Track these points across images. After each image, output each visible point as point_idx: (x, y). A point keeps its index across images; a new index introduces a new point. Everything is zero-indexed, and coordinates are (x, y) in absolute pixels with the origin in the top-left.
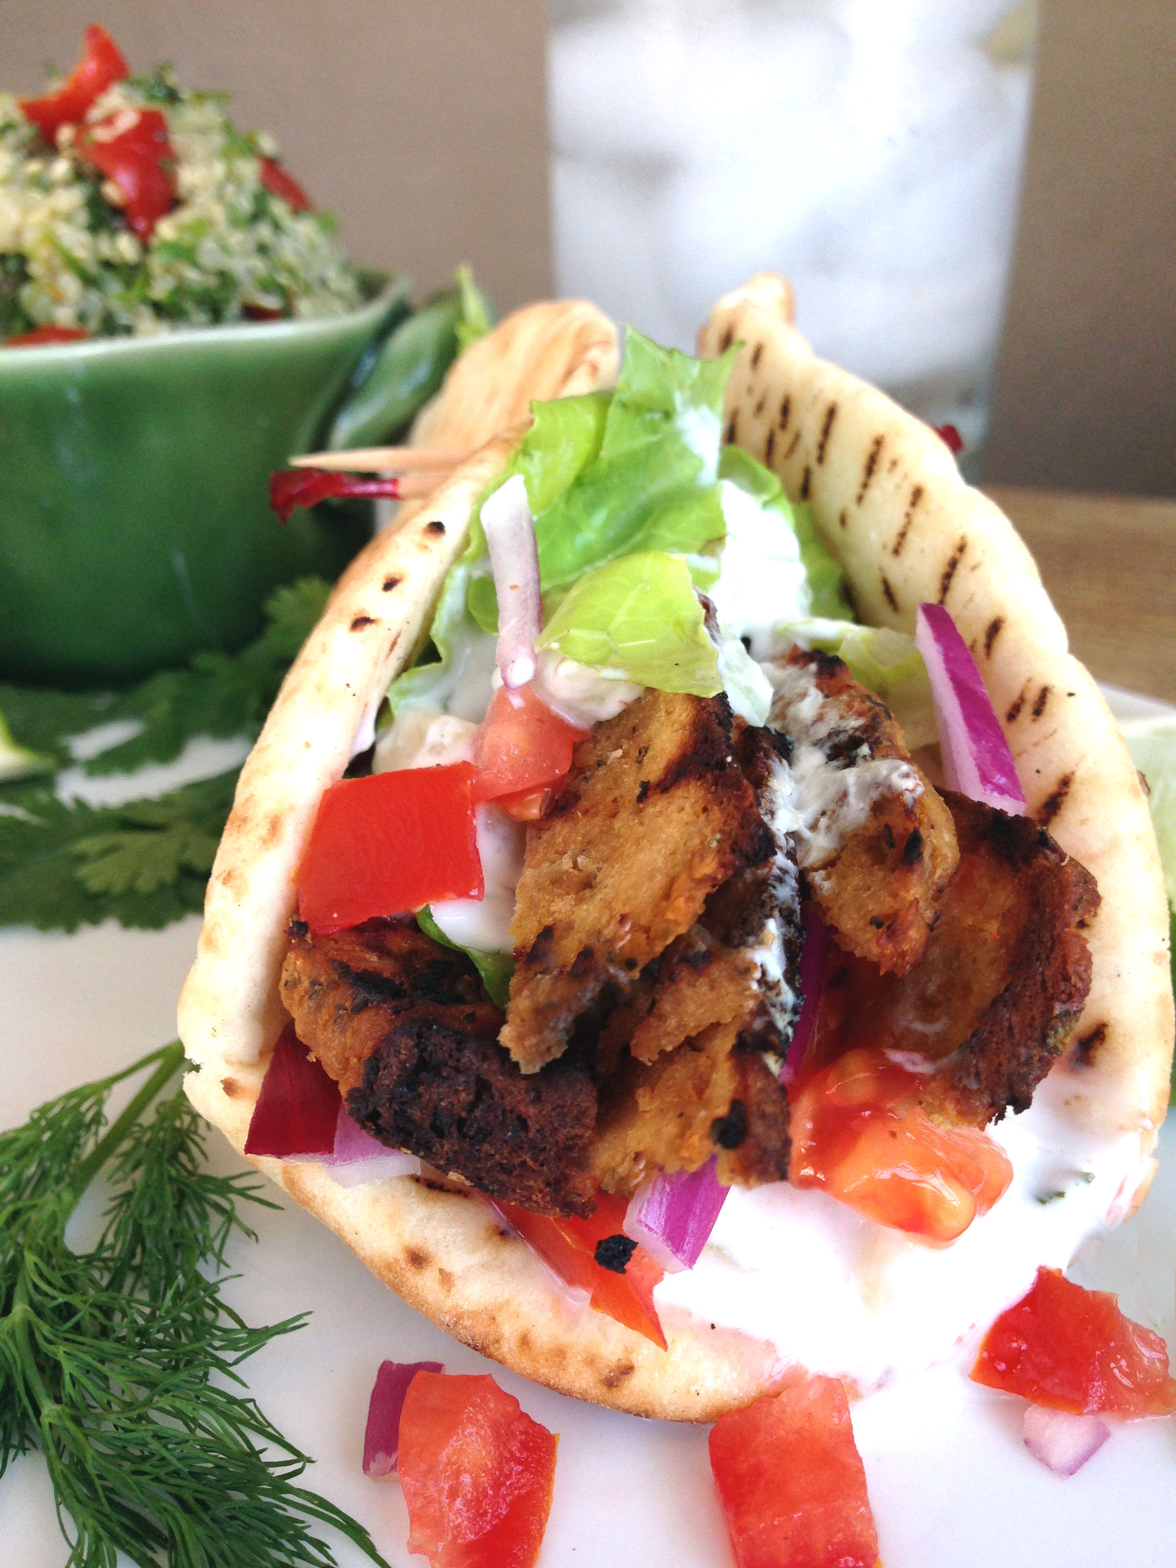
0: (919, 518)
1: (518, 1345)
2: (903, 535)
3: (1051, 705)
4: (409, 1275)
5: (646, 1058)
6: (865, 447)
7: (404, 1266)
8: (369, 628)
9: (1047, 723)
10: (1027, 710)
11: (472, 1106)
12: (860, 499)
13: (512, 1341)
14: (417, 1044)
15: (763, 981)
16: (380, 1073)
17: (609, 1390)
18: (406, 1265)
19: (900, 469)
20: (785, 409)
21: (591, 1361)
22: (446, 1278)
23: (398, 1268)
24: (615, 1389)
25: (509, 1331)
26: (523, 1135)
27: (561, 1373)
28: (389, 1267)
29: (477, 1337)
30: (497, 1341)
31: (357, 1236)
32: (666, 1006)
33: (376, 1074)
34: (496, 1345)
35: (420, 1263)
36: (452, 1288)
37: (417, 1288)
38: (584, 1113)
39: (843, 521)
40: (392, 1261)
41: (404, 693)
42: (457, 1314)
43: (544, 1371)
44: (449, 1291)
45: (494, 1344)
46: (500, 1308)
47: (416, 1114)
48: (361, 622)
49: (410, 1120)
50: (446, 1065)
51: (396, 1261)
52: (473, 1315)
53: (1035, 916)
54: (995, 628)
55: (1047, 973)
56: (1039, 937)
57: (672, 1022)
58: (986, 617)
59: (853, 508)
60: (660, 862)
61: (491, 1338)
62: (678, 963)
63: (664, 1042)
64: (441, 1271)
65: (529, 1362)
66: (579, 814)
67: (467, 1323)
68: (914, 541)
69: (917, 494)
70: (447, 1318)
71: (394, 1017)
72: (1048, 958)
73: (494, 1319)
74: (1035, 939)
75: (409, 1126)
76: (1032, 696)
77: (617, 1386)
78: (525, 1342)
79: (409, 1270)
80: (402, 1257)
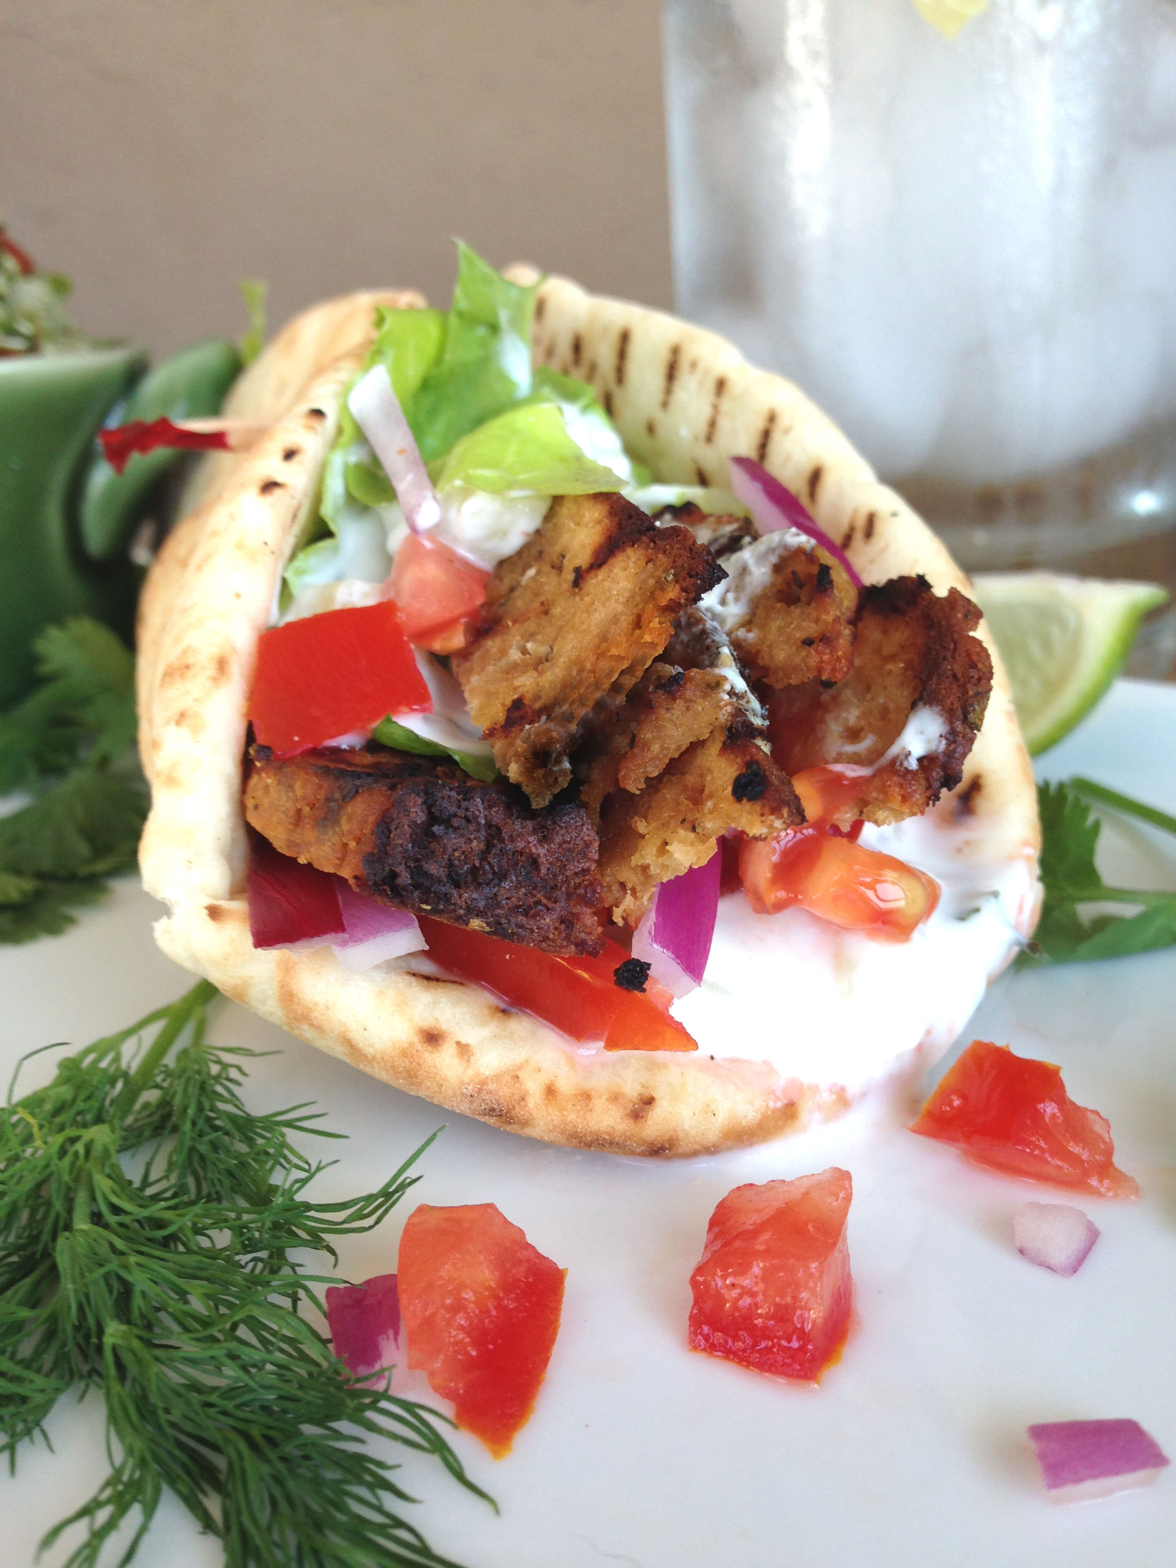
0: (726, 405)
1: (544, 1097)
2: (713, 424)
3: (879, 527)
4: (426, 1055)
5: (634, 786)
6: (664, 356)
7: (419, 1048)
8: (277, 492)
9: (878, 541)
10: (858, 536)
11: (484, 855)
12: (665, 405)
13: (537, 1096)
14: (426, 800)
15: (732, 693)
16: (392, 835)
17: (635, 1122)
18: (422, 1046)
19: (700, 369)
20: (577, 347)
21: (615, 1097)
22: (463, 1049)
23: (414, 1052)
24: (640, 1120)
25: (533, 1086)
26: (534, 874)
27: (588, 1116)
28: (405, 1053)
29: (502, 1101)
30: (523, 1099)
31: (366, 1032)
32: (647, 734)
33: (388, 837)
34: (522, 1103)
35: (437, 1040)
36: (472, 1058)
37: (435, 1066)
38: (587, 845)
39: (651, 429)
40: (406, 1046)
41: (300, 573)
42: (480, 1081)
43: (572, 1117)
44: (468, 1061)
45: (519, 1104)
46: (521, 1067)
47: (434, 868)
48: (269, 486)
49: (426, 874)
50: (455, 815)
51: (411, 1044)
52: (497, 1077)
53: (933, 633)
54: (815, 477)
55: (956, 667)
56: (941, 645)
57: (656, 748)
58: (807, 469)
59: (659, 416)
60: (620, 608)
61: (517, 1097)
62: (654, 692)
63: (649, 769)
64: (458, 1043)
65: (557, 1113)
66: (510, 623)
67: (492, 1086)
68: (724, 424)
69: (721, 385)
70: (470, 1088)
71: (390, 792)
72: (953, 657)
73: (517, 1077)
74: (938, 647)
75: (427, 883)
76: (861, 522)
77: (642, 1117)
78: (550, 1091)
79: (425, 1051)
80: (416, 1039)
